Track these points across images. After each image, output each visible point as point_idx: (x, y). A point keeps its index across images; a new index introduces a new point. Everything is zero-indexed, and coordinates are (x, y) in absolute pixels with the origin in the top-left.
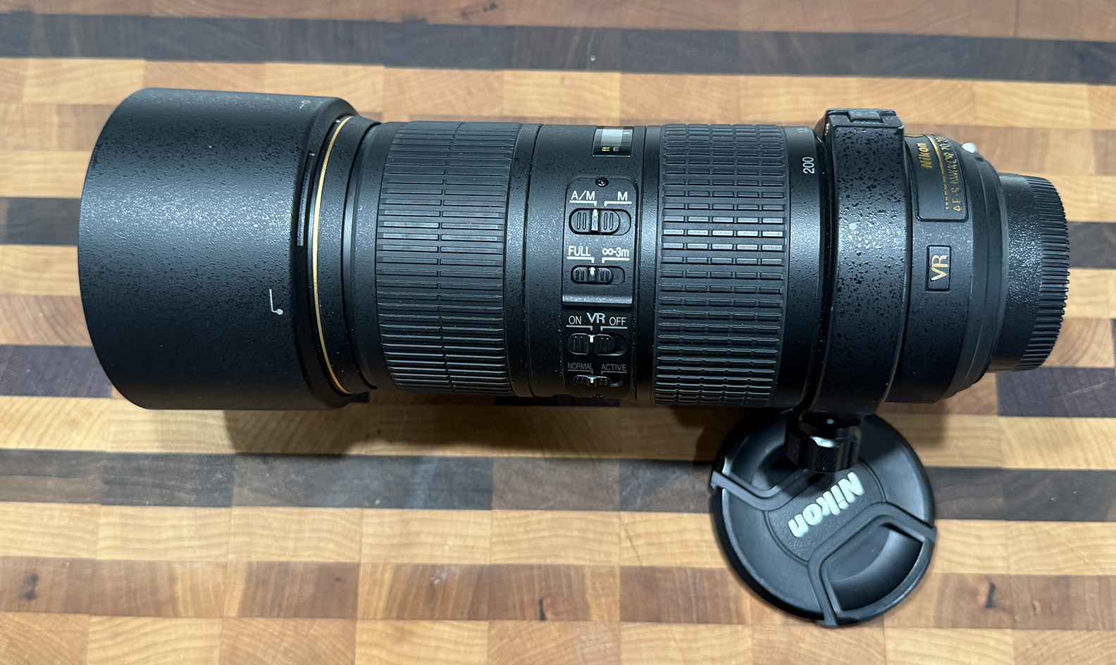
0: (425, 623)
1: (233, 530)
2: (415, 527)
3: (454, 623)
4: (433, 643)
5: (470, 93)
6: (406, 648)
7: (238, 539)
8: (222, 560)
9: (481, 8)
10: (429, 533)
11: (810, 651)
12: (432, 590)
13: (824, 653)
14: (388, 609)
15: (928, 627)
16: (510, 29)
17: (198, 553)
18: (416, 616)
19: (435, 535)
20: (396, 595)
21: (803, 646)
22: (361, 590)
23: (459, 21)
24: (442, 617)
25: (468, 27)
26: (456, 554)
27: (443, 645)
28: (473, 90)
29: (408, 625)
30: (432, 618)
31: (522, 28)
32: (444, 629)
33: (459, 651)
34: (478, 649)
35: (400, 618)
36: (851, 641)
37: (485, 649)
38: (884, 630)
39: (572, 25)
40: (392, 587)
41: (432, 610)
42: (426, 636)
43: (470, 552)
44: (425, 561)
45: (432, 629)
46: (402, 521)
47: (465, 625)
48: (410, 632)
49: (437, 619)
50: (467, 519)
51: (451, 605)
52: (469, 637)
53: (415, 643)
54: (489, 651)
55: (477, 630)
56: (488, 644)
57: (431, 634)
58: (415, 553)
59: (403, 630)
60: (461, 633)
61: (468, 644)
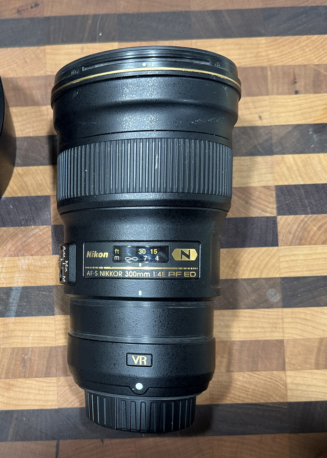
0: (21, 380)
2: (11, 327)
3: (37, 379)
4: (26, 390)
5: (26, 62)
6: (12, 394)
9: (29, 7)
10: (20, 330)
11: (243, 386)
12: (24, 362)
13: (251, 387)
15: (311, 369)
16: (48, 19)
18: (15, 376)
19: (23, 331)
21: (238, 383)
23: (16, 16)
24: (30, 376)
25: (22, 19)
26: (36, 341)
27: (32, 391)
28: (27, 60)
29: (12, 382)
30: (25, 377)
31: (55, 18)
32: (32, 382)
33: (41, 394)
34: (52, 393)
35: (7, 377)
36: (266, 379)
37: (56, 392)
38: (285, 372)
39: (87, 13)
41: (25, 373)
42: (22, 387)
43: (43, 340)
44: (19, 346)
45: (25, 383)
46: (4, 324)
47: (44, 380)
48: (13, 385)
49: (28, 378)
50: (40, 321)
51: (35, 370)
52: (46, 386)
53: (16, 391)
54: (58, 394)
55: (50, 383)
56: (57, 390)
57: (25, 385)
58: (12, 342)
59: (9, 384)
60: (42, 384)
61: (46, 390)
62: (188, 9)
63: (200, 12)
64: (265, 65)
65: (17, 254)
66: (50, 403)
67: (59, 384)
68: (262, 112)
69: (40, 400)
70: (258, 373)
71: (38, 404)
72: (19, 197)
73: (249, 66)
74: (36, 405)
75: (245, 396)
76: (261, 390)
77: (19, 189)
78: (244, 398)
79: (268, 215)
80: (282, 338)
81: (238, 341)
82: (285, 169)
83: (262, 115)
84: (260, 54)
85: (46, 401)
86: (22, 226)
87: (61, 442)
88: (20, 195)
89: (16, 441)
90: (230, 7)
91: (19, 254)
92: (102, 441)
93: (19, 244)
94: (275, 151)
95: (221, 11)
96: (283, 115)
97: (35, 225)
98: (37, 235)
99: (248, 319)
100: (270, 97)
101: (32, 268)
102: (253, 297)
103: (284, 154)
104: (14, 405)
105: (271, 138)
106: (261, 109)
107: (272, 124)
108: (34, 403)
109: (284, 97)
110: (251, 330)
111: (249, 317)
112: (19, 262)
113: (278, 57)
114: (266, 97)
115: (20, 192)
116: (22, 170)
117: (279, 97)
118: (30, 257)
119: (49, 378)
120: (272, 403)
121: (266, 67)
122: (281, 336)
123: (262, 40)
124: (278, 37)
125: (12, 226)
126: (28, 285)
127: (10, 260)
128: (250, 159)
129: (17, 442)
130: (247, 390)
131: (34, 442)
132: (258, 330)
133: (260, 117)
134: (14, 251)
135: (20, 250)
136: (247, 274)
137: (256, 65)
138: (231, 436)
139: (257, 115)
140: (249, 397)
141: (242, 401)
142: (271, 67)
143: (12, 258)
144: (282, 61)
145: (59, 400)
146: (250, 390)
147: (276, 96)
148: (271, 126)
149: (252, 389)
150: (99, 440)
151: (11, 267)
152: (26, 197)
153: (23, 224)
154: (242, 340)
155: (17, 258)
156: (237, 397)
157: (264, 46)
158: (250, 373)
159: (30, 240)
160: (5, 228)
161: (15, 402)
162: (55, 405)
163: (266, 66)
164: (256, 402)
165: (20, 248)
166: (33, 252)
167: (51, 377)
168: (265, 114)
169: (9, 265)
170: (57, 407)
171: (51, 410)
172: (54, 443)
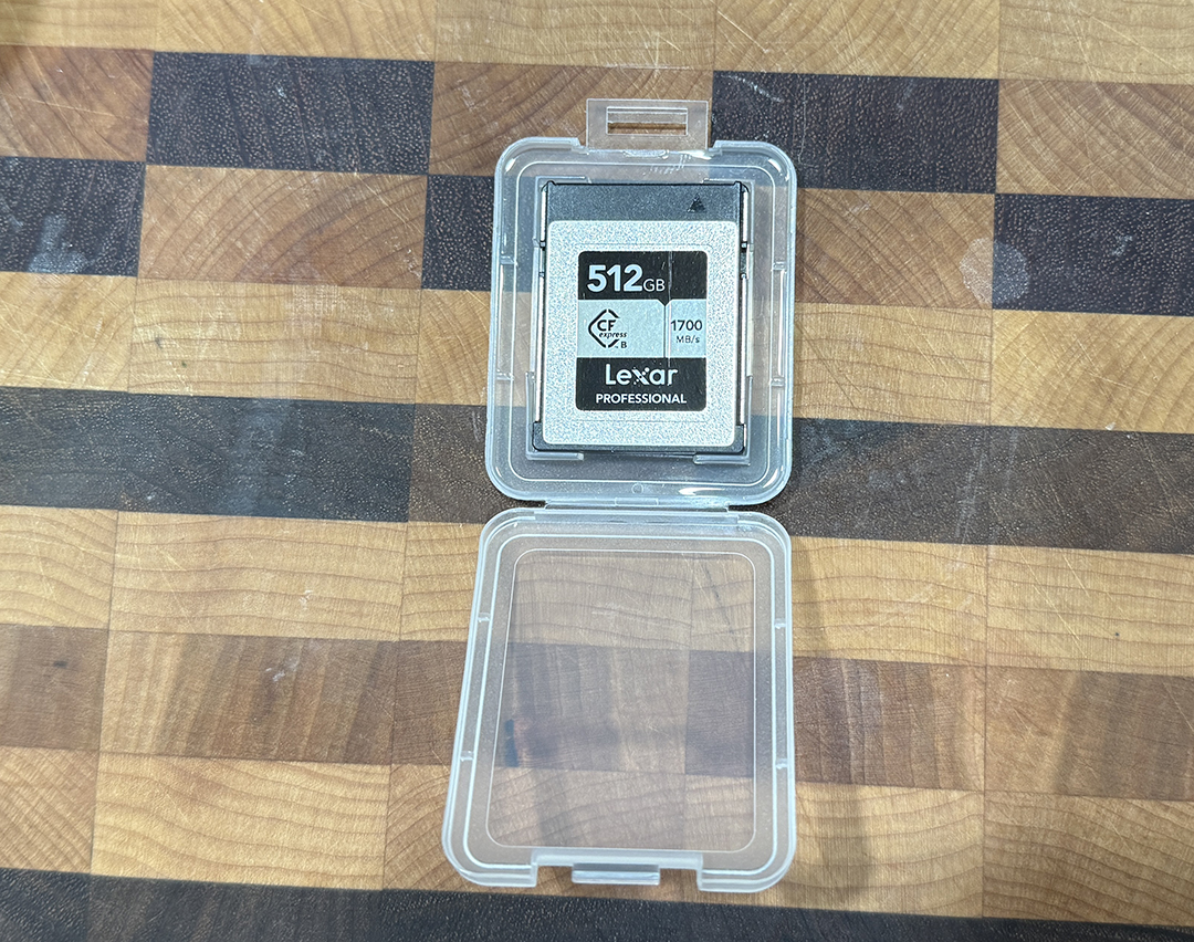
0: (247, 766)
2: (235, 553)
3: (315, 767)
4: (264, 809)
6: (205, 817)
10: (266, 570)
11: (1117, 856)
12: (267, 696)
13: (1147, 863)
14: (169, 733)
18: (227, 750)
19: (278, 572)
20: (185, 703)
21: (1100, 843)
22: (108, 690)
24: (287, 755)
26: (322, 616)
29: (210, 770)
30: (264, 756)
32: (288, 779)
33: (323, 830)
34: (365, 825)
35: (188, 754)
37: (380, 826)
40: (178, 684)
41: (267, 737)
42: (249, 796)
43: (353, 614)
44: (254, 630)
45: (264, 780)
46: (206, 541)
47: (339, 773)
48: (217, 786)
50: (351, 541)
51: (308, 730)
52: (345, 799)
54: (388, 831)
55: (364, 786)
56: (388, 817)
57: (262, 788)
58: (229, 611)
59: (200, 780)
60: (327, 789)
61: (342, 816)
65: (287, 272)
66: (354, 869)
67: (399, 790)
69: (315, 853)
70: (1178, 806)
71: (304, 865)
72: (314, 59)
74: (297, 871)
75: (1124, 895)
77: (316, 30)
78: (1117, 901)
81: (1110, 675)
85: (340, 857)
86: (315, 168)
88: (318, 51)
91: (293, 275)
93: (297, 236)
97: (366, 171)
98: (369, 209)
99: (1153, 592)
101: (337, 332)
102: (1180, 507)
104: (208, 863)
108: (288, 862)
110: (1160, 636)
111: (1157, 583)
112: (290, 306)
115: (321, 40)
118: (336, 290)
119: (360, 767)
125: (276, 167)
126: (314, 394)
127: (255, 296)
130: (1131, 871)
134: (272, 264)
135: (300, 260)
136: (1162, 418)
140: (1137, 899)
141: (1110, 914)
143: (263, 289)
145: (390, 856)
146: (1145, 874)
149: (1150, 867)
151: (257, 323)
152: (343, 62)
153: (319, 159)
154: (1125, 670)
155: (283, 288)
156: (1090, 900)
158: (1148, 805)
159: (340, 225)
160: (251, 173)
161: (212, 853)
162: (373, 878)
164: (1165, 923)
165: (299, 251)
166: (348, 272)
167: (371, 763)
169: (251, 315)
170: (377, 886)
171: (353, 896)
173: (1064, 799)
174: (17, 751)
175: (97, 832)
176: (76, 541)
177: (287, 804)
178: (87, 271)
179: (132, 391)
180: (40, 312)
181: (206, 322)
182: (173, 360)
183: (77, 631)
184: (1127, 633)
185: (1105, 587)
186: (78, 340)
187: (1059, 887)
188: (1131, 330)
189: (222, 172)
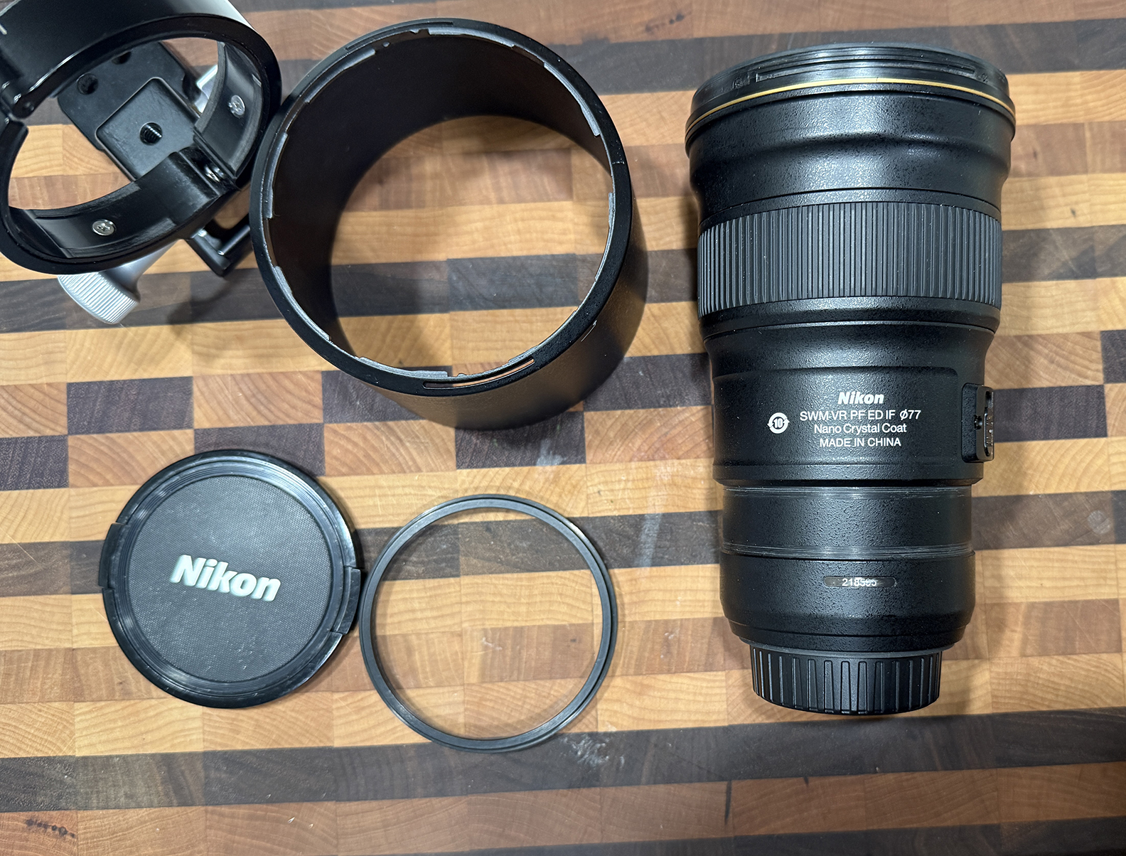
0: (662, 677)
1: (464, 599)
2: (644, 584)
3: (692, 675)
4: (672, 695)
5: (662, 118)
6: (647, 702)
7: (470, 608)
8: (457, 629)
9: (667, 21)
10: (660, 590)
11: (1049, 681)
12: (668, 646)
13: (1062, 682)
14: (625, 665)
16: (700, 41)
17: (433, 624)
18: (652, 671)
19: (665, 591)
20: (632, 652)
21: (1041, 676)
23: (644, 37)
24: (679, 670)
25: (655, 42)
26: (688, 609)
27: (682, 696)
28: (664, 114)
29: (647, 680)
30: (669, 672)
31: (713, 39)
32: (682, 681)
33: (699, 702)
34: (717, 698)
35: (637, 673)
36: (1089, 667)
37: (724, 698)
38: (1122, 655)
39: (768, 31)
41: (669, 664)
42: (664, 690)
43: (701, 607)
44: (658, 617)
45: (670, 682)
46: (631, 580)
47: (703, 676)
48: (649, 687)
49: (675, 673)
50: (696, 574)
51: (687, 659)
52: (707, 687)
53: (655, 697)
54: (727, 700)
55: (714, 681)
56: (727, 693)
57: (669, 686)
58: (646, 610)
59: (642, 685)
60: (699, 684)
61: (707, 695)
62: (945, 24)
63: (967, 28)
64: (1081, 120)
65: (653, 456)
66: (714, 717)
67: (730, 682)
68: (1077, 203)
69: (696, 712)
70: (1075, 657)
71: (693, 718)
72: (654, 357)
73: (1052, 122)
74: (690, 721)
75: (1053, 697)
76: (1080, 686)
77: (654, 343)
78: (1051, 701)
79: (1089, 382)
80: (1115, 597)
81: (1040, 603)
82: (1117, 302)
83: (1076, 208)
84: (1071, 102)
85: (708, 713)
86: (660, 407)
87: (735, 784)
88: (655, 353)
89: (655, 783)
90: (1019, 19)
91: (656, 456)
92: (807, 781)
93: (656, 439)
94: (1100, 270)
95: (1002, 27)
96: (1112, 207)
97: (683, 406)
98: (687, 423)
99: (1056, 565)
100: (1090, 176)
101: (678, 480)
102: (1065, 525)
103: (1116, 275)
104: (650, 721)
105: (1092, 248)
106: (1074, 198)
107: (1094, 224)
108: (685, 717)
109: (1114, 175)
110: (1060, 584)
111: (1057, 561)
112: (656, 471)
113: (1103, 106)
114: (1084, 177)
115: (656, 347)
116: (660, 309)
117: (1106, 176)
118: (676, 462)
119: (712, 673)
120: (1101, 710)
121: (1083, 125)
122: (1114, 594)
123: (1075, 77)
124: (1102, 72)
125: (643, 408)
126: (672, 510)
127: (640, 468)
128: (1057, 284)
129: (657, 786)
130: (1056, 687)
131: (687, 785)
132: (1075, 583)
133: (1073, 212)
134: (646, 452)
135: (658, 449)
136: (1054, 487)
137: (1065, 121)
138: (1029, 768)
139: (1068, 208)
140: (1060, 699)
141: (1048, 706)
142: (1090, 124)
143: (643, 464)
144: (1111, 114)
145: (730, 710)
146: (1062, 688)
147: (1100, 175)
148: (1092, 227)
149: (1064, 685)
150: (801, 779)
151: (642, 480)
152: (667, 357)
153: (662, 403)
154: (1048, 600)
155: (652, 463)
156: (1039, 701)
157: (1079, 87)
158: (1061, 658)
159: (675, 432)
160: (631, 411)
161: (653, 716)
162: (724, 720)
163: (1082, 122)
164: (1072, 708)
165: (657, 445)
166: (681, 453)
167: (716, 671)
168: (1081, 205)
169: (639, 476)
170: (726, 724)
171: (717, 729)
172: (723, 786)
173: (1024, 658)
174: (558, 681)
175: (599, 713)
176: (574, 585)
177: (682, 691)
178: (563, 463)
179: (591, 516)
180: (544, 483)
181: (620, 481)
182: (607, 500)
183: (579, 625)
184: (1047, 584)
185: (1035, 564)
186: (563, 495)
187: (1025, 697)
188: (1038, 448)
189: (619, 412)
